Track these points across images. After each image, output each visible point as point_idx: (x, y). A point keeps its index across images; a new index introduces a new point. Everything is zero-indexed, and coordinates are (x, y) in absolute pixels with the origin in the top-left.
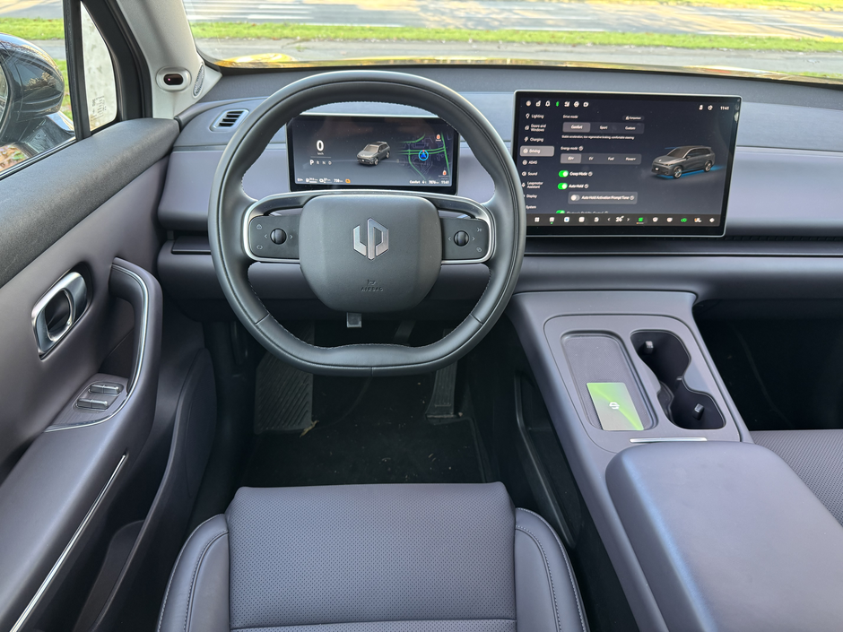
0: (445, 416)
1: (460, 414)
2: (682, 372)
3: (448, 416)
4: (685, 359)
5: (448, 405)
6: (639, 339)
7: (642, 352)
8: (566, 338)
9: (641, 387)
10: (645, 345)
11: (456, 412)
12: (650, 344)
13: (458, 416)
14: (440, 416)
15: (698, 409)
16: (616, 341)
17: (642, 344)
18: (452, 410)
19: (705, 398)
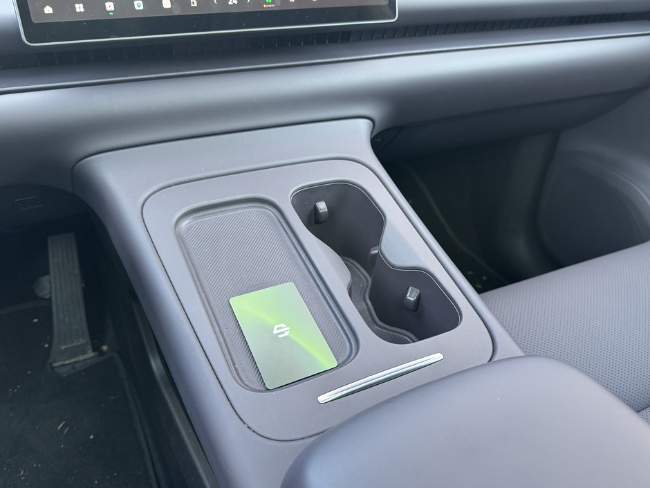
0: (81, 358)
1: (105, 348)
2: (377, 240)
3: (86, 356)
4: (377, 220)
5: (82, 341)
6: (305, 200)
7: (314, 222)
8: (185, 223)
9: (320, 283)
10: (316, 209)
11: (96, 348)
12: (322, 206)
13: (102, 353)
14: (73, 360)
15: (411, 296)
16: (270, 211)
17: (312, 207)
18: (90, 346)
19: (421, 277)
